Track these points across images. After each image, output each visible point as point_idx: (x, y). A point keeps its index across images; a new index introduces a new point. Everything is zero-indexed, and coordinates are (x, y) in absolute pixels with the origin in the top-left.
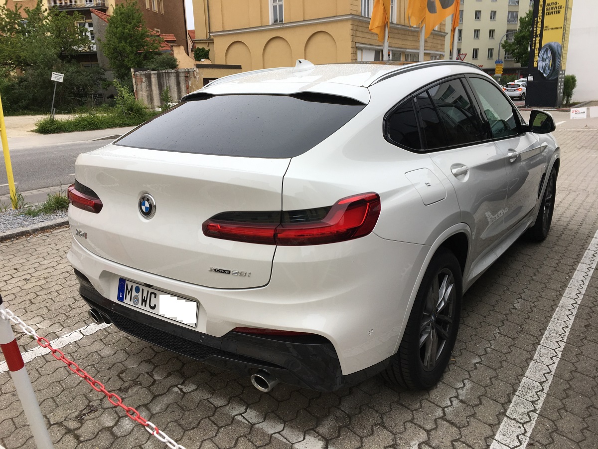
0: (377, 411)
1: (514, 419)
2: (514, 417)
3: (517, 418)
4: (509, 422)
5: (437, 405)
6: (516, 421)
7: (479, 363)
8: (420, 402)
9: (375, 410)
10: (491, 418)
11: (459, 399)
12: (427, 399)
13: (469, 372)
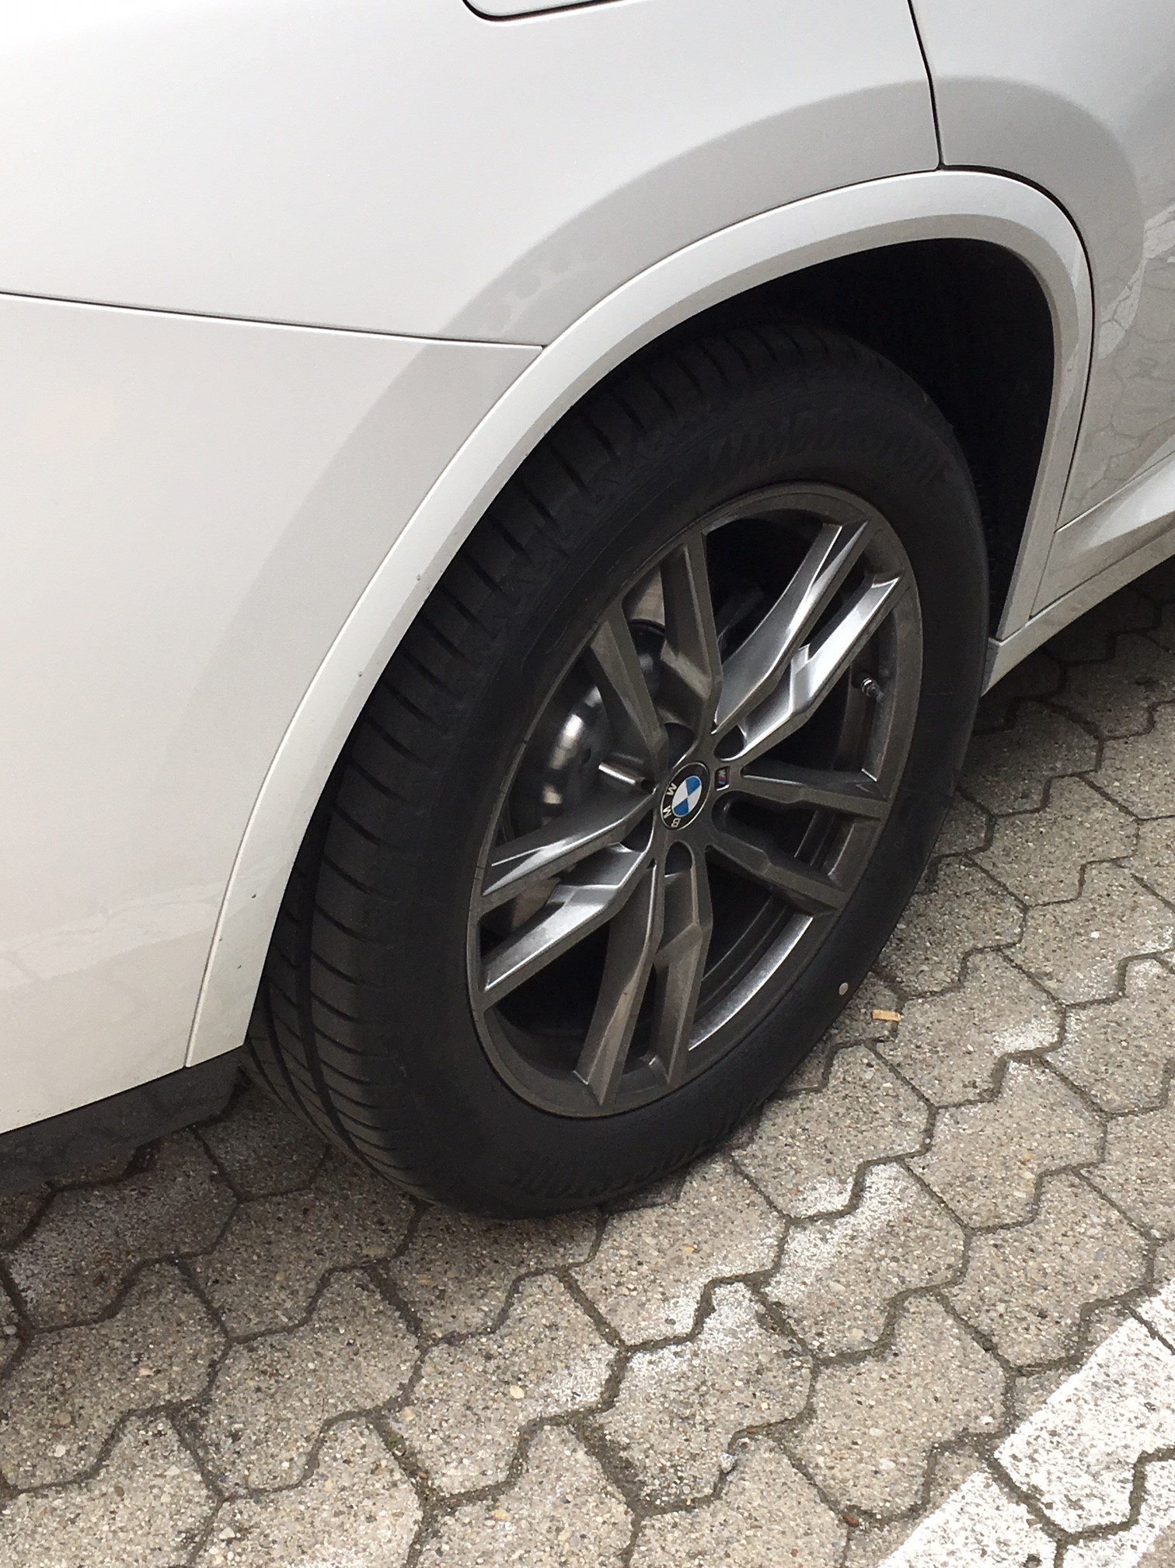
0: (214, 1315)
1: (1028, 1498)
2: (1038, 1480)
3: (1052, 1493)
4: (988, 1510)
5: (599, 1322)
6: (1034, 1510)
7: (1035, 1058)
8: (514, 1289)
9: (207, 1303)
10: (886, 1464)
11: (763, 1299)
12: (564, 1274)
13: (933, 1112)
